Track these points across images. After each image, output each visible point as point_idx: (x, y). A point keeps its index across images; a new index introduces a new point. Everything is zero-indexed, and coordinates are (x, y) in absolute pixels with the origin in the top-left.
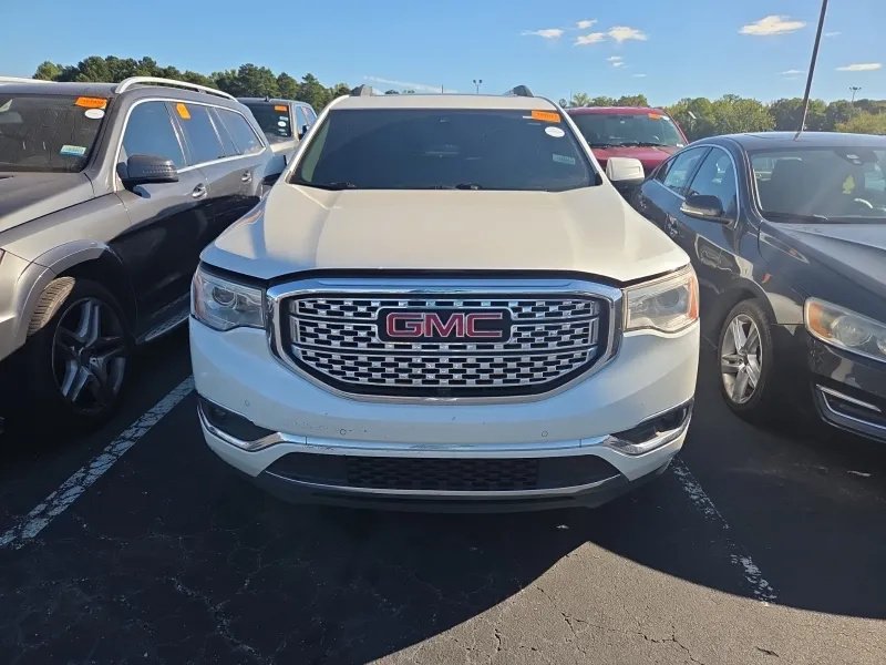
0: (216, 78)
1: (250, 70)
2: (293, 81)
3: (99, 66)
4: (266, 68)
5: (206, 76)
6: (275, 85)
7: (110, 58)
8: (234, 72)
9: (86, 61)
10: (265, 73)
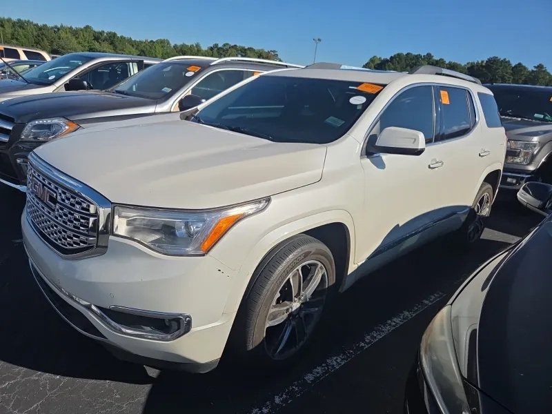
0: (469, 65)
1: (495, 61)
2: (525, 68)
3: (400, 59)
4: (507, 60)
5: (463, 65)
6: (509, 71)
7: (408, 54)
8: (482, 62)
9: (395, 56)
10: (505, 63)
